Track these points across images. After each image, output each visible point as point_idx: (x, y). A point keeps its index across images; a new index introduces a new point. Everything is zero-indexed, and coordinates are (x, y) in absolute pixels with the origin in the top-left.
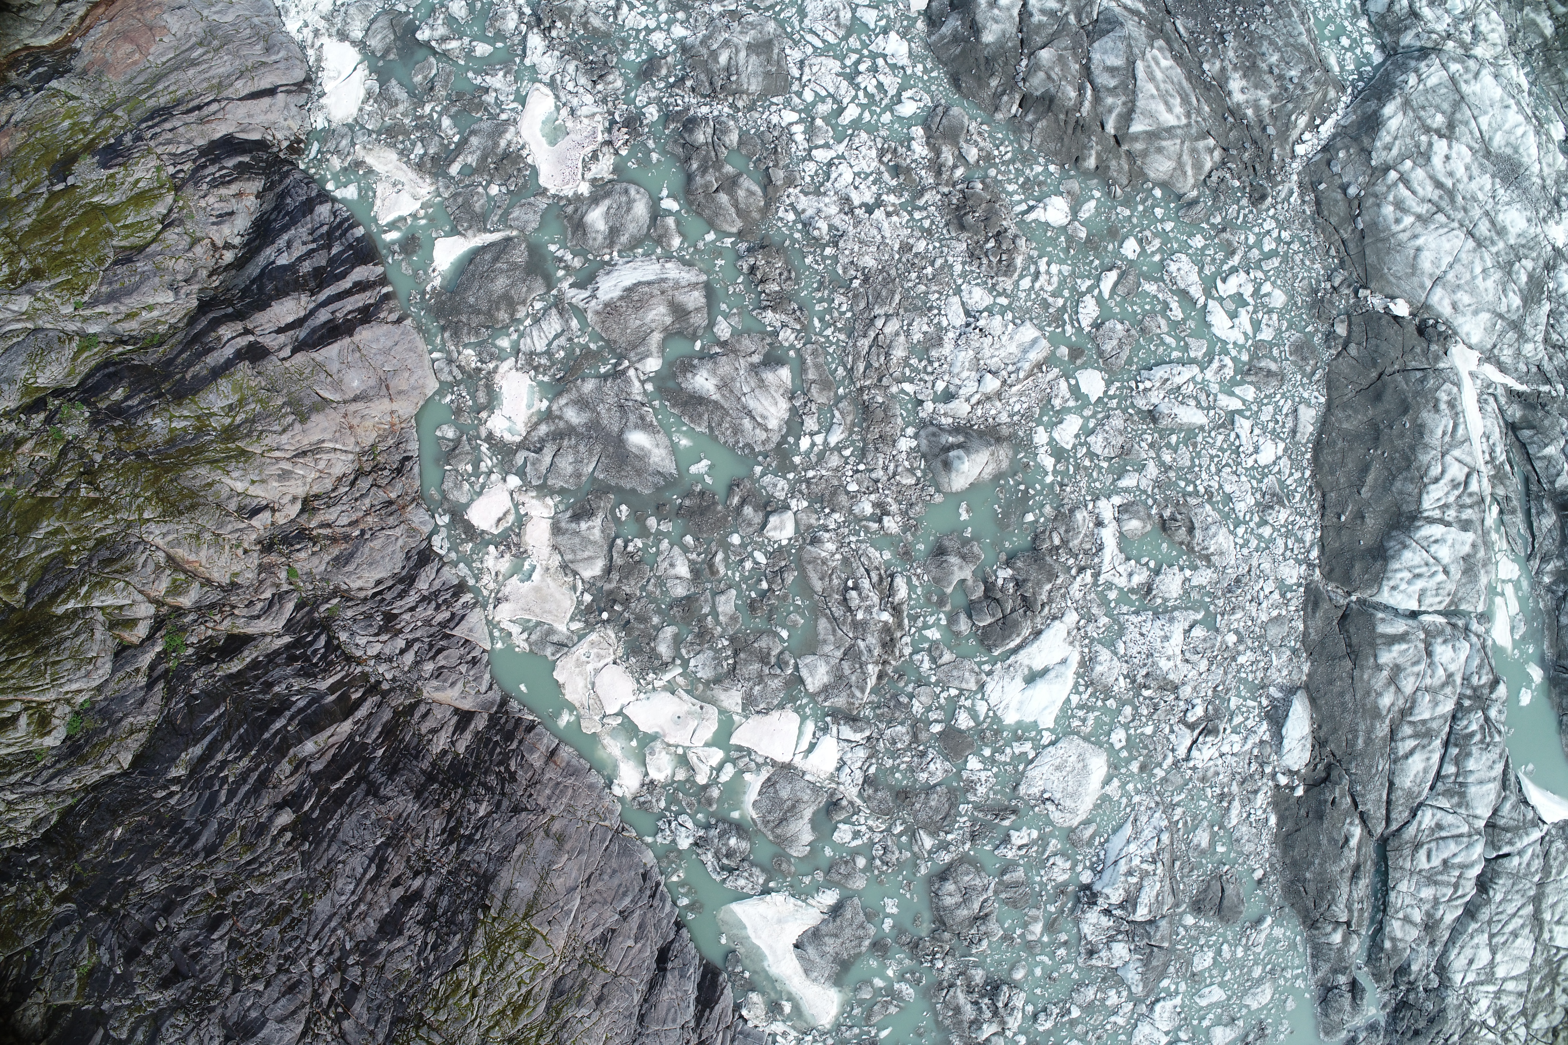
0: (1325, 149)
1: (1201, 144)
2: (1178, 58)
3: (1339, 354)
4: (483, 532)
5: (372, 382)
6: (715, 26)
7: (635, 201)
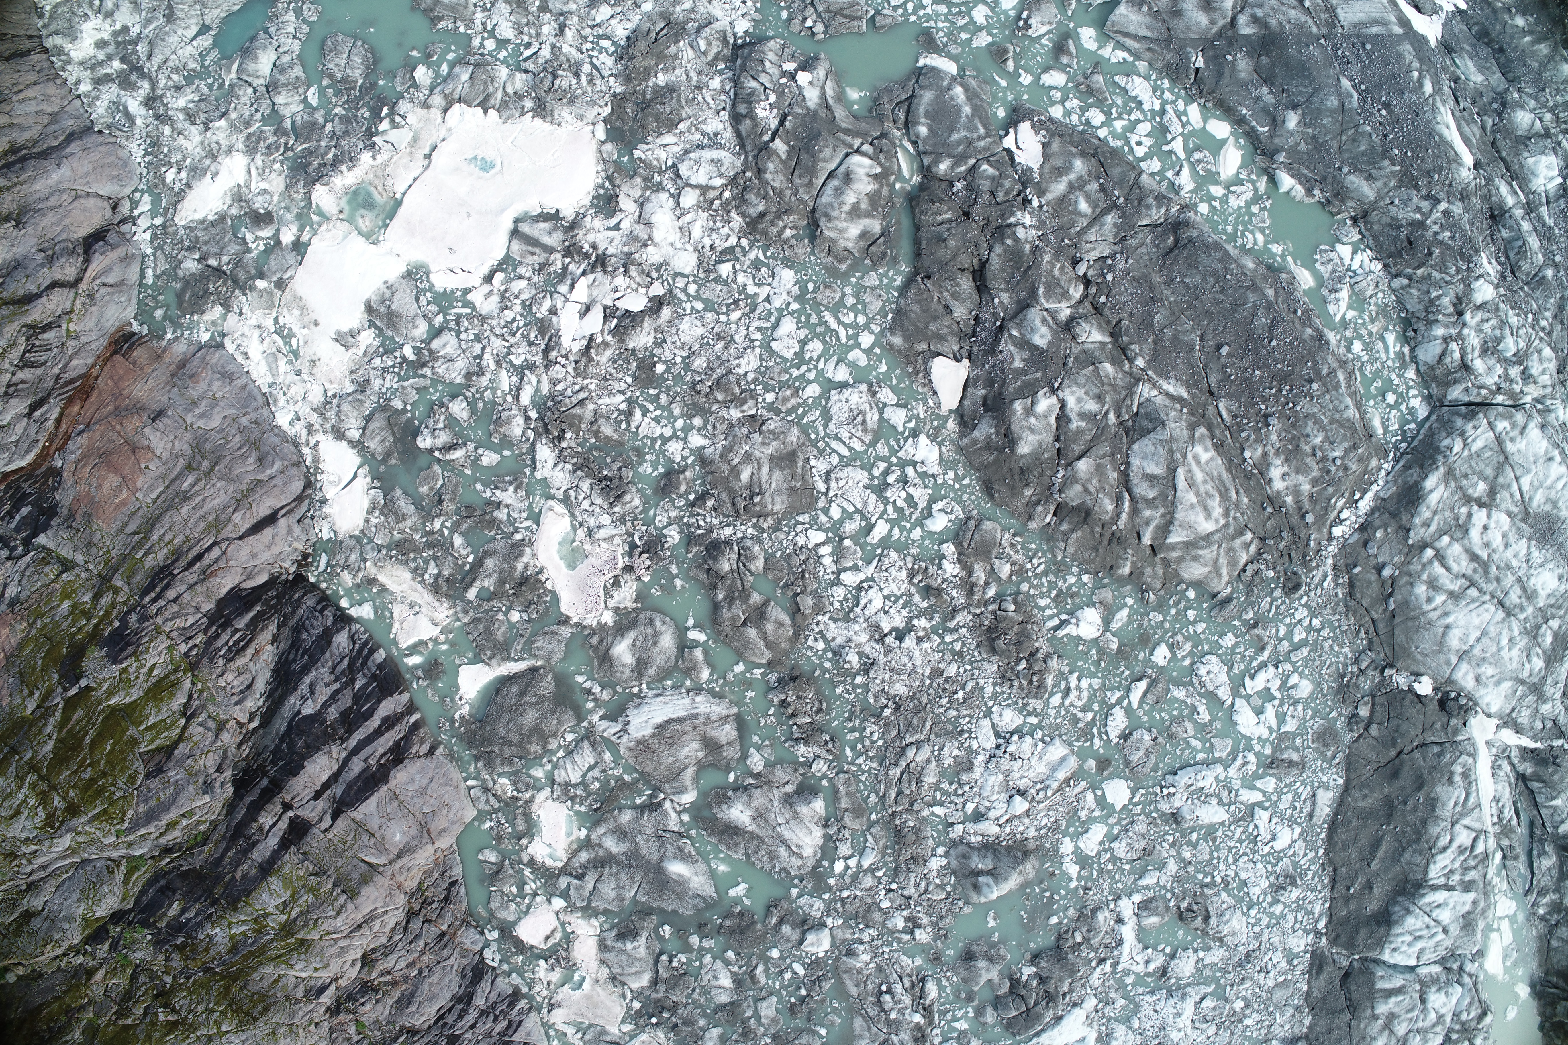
0: (1363, 528)
1: (1238, 542)
2: (1219, 447)
3: (1360, 736)
4: (532, 947)
5: (413, 832)
6: (735, 436)
7: (661, 633)
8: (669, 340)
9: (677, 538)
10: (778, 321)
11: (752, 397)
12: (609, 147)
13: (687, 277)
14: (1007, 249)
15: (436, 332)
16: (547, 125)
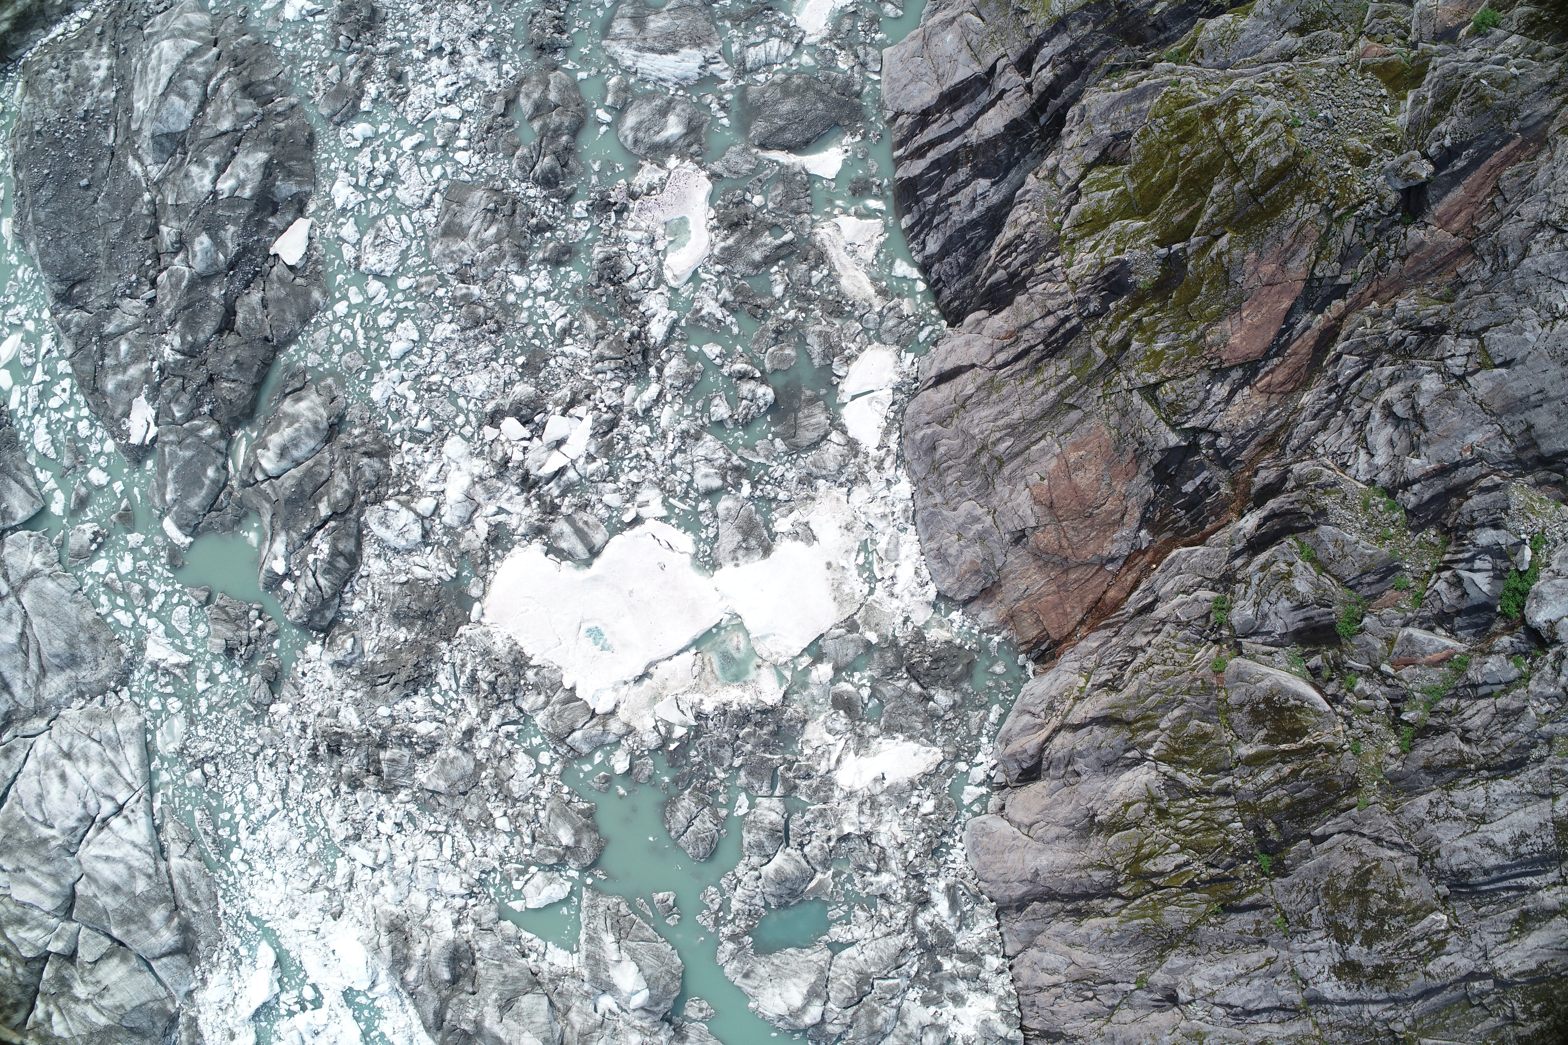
0: (68, 12)
6: (485, 270)
7: (632, 128)
8: (501, 382)
9: (577, 205)
10: (403, 357)
11: (455, 298)
12: (475, 592)
13: (460, 434)
14: (194, 333)
15: (711, 494)
16: (521, 644)
